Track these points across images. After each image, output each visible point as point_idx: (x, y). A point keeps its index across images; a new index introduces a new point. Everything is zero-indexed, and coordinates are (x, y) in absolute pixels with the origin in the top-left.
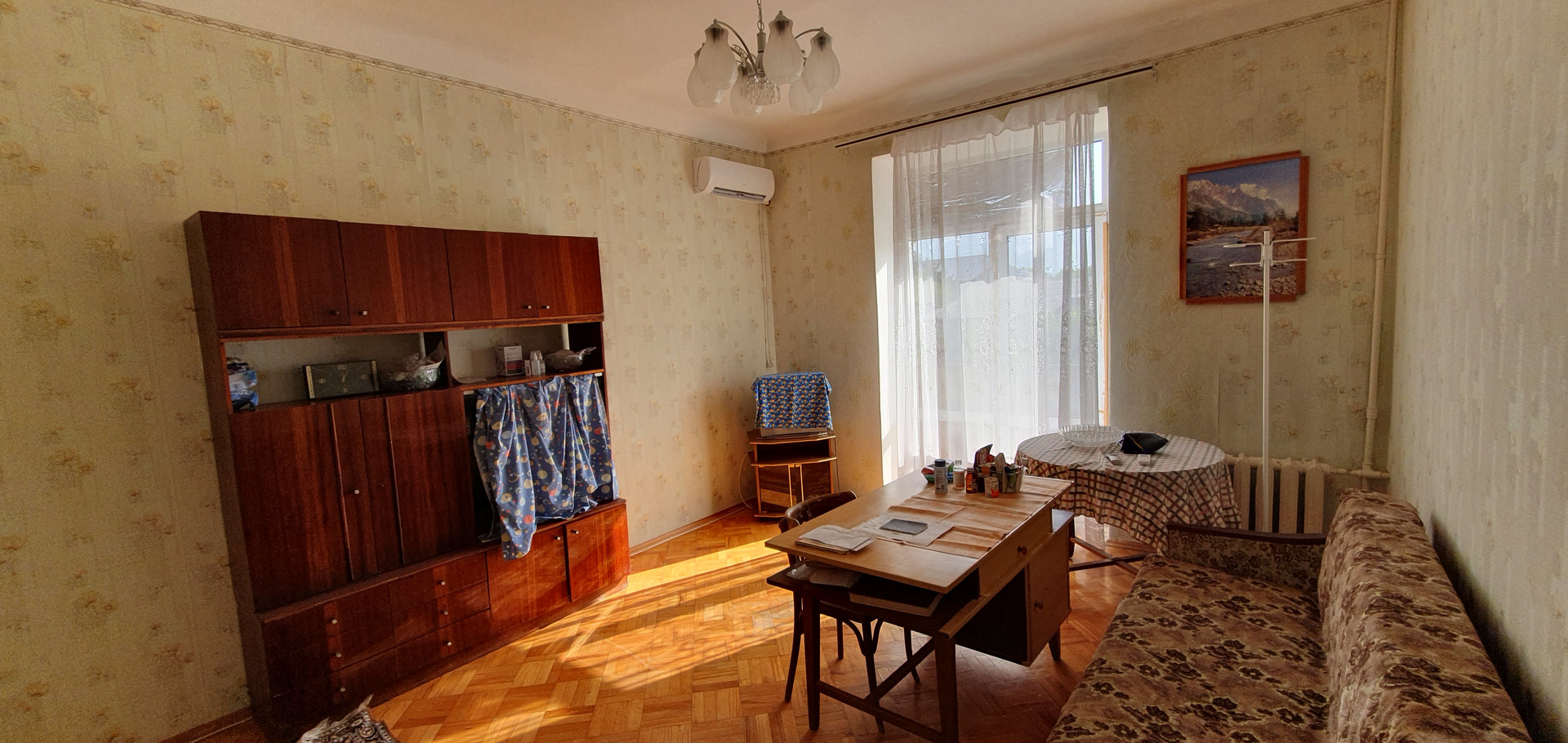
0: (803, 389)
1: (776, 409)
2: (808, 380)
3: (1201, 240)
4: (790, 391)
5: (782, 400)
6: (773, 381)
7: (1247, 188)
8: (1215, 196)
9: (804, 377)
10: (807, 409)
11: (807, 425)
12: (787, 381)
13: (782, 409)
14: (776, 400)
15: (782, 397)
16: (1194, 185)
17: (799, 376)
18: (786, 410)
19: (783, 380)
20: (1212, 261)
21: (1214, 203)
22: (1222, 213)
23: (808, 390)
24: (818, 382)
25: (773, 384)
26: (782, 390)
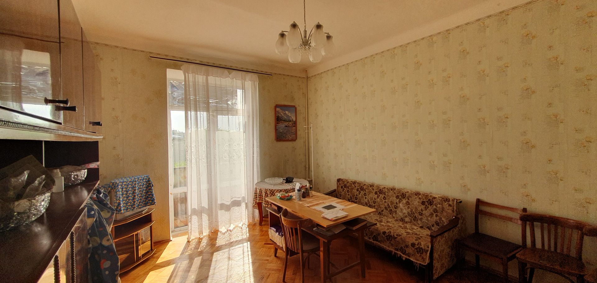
0: (140, 185)
1: (126, 200)
2: (143, 180)
3: (279, 124)
4: (134, 187)
5: (130, 194)
6: (125, 183)
7: (287, 112)
8: (282, 113)
9: (140, 178)
10: (142, 197)
11: (142, 206)
12: (133, 182)
13: (129, 200)
14: (126, 194)
15: (130, 192)
16: (278, 109)
17: (138, 178)
18: (132, 200)
19: (130, 182)
20: (281, 130)
21: (281, 115)
22: (283, 118)
23: (143, 186)
24: (147, 180)
25: (125, 185)
26: (130, 188)
